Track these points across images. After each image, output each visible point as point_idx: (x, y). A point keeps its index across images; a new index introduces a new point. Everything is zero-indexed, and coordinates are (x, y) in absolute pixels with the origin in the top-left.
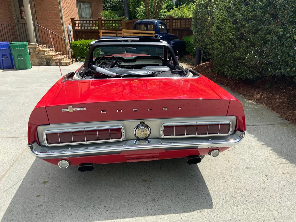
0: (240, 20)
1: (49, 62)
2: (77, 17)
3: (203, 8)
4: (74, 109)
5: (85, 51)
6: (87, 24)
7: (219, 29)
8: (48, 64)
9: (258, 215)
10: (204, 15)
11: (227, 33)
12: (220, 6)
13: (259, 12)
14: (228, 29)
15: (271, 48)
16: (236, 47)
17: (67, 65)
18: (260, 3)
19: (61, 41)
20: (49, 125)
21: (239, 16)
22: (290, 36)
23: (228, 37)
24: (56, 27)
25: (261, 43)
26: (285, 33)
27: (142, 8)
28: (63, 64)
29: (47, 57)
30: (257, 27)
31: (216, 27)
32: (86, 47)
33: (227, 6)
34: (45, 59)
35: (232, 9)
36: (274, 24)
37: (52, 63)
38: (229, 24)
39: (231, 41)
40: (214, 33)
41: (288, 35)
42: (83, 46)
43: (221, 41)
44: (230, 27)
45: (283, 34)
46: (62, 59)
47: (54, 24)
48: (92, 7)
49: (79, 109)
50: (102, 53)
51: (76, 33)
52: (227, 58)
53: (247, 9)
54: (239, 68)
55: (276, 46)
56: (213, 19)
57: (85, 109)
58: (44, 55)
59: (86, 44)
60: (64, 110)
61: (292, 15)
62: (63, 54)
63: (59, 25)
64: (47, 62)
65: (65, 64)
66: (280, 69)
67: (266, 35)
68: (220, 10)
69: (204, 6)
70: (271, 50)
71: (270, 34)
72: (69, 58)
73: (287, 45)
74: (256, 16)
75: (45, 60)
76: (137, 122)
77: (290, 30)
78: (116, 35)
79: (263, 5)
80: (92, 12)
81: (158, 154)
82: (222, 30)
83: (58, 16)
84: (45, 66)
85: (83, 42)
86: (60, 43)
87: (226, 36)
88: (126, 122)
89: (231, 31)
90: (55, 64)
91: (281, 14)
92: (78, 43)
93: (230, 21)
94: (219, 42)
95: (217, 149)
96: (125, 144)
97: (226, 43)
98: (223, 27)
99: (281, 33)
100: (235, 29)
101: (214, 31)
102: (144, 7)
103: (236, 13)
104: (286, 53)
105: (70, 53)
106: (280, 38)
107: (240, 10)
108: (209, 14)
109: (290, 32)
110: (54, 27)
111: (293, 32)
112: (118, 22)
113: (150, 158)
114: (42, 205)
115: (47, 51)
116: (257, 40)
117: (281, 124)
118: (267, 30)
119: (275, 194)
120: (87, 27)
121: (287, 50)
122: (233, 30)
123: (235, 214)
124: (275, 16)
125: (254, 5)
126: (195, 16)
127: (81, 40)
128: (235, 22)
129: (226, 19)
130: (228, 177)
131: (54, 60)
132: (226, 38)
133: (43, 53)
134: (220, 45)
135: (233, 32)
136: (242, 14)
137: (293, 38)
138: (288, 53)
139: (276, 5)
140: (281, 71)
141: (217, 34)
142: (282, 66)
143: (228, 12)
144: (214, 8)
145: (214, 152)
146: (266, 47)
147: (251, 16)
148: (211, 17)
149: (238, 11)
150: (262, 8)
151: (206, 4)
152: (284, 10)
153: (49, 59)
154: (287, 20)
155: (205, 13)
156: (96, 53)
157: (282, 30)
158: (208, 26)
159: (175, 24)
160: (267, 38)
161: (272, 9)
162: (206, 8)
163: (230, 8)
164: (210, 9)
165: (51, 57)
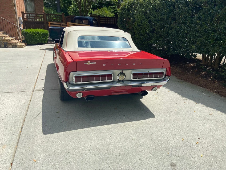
0: (153, 20)
1: (7, 45)
2: (24, 11)
3: (127, 11)
4: (90, 63)
5: (34, 37)
6: (30, 16)
7: (139, 26)
8: (6, 47)
9: (177, 118)
10: (128, 16)
11: (144, 29)
12: (139, 11)
13: (165, 17)
14: (145, 26)
15: (172, 38)
16: (150, 38)
17: (21, 48)
18: (166, 11)
19: (14, 29)
20: (76, 72)
21: (152, 18)
22: (183, 31)
23: (145, 31)
24: (11, 18)
25: (166, 35)
26: (180, 29)
27: (72, 7)
28: (18, 47)
29: (5, 41)
30: (163, 25)
31: (137, 25)
32: (35, 34)
33: (144, 11)
34: (3, 42)
35: (148, 14)
36: (174, 24)
37: (9, 46)
38: (146, 23)
39: (147, 33)
40: (135, 28)
41: (182, 30)
42: (32, 33)
43: (140, 33)
44: (147, 24)
45: (179, 30)
46: (17, 43)
47: (9, 15)
48: (35, 3)
49: (93, 63)
50: (50, 39)
51: (25, 23)
52: (144, 44)
53: (158, 14)
54: (152, 51)
55: (175, 37)
56: (134, 18)
57: (95, 63)
58: (2, 40)
59: (35, 32)
60: (85, 64)
61: (184, 19)
62: (16, 39)
63: (13, 16)
64: (4, 45)
65: (20, 47)
66: (177, 50)
67: (169, 30)
68: (139, 13)
69: (127, 10)
70: (172, 39)
71: (171, 30)
72: (21, 42)
73: (181, 36)
74: (162, 19)
75: (3, 44)
76: (119, 72)
77: (183, 27)
78: (61, 26)
79: (168, 12)
80: (35, 8)
81: (128, 90)
82: (141, 26)
83: (12, 10)
84: (3, 48)
85: (32, 30)
86: (14, 31)
87: (144, 30)
88: (115, 71)
89: (147, 27)
90: (11, 47)
91: (178, 18)
92: (29, 31)
93: (146, 21)
94: (139, 34)
95: (156, 86)
96: (112, 83)
97: (144, 35)
98: (142, 24)
99: (178, 29)
100: (150, 26)
101: (135, 27)
102: (75, 6)
103: (151, 16)
104: (180, 41)
105: (21, 38)
106: (177, 32)
107: (153, 14)
108: (131, 16)
109: (183, 28)
110: (9, 18)
111: (185, 29)
112: (57, 16)
113: (123, 92)
114: (63, 122)
115: (4, 36)
116: (164, 33)
117: (179, 82)
118: (169, 27)
119: (183, 110)
120: (30, 19)
121: (181, 39)
122: (148, 26)
123: (166, 118)
124: (174, 19)
125: (161, 12)
126: (121, 16)
127: (31, 28)
128: (150, 21)
129: (144, 20)
130: (158, 105)
131: (11, 44)
132: (144, 32)
133: (2, 38)
134: (140, 36)
135: (149, 28)
136: (154, 17)
137: (185, 32)
138: (182, 41)
139: (175, 13)
140: (177, 51)
141: (137, 29)
142: (178, 49)
143: (145, 15)
144: (134, 12)
145: (155, 88)
146: (169, 38)
147: (160, 18)
148: (132, 18)
149: (152, 15)
150: (167, 14)
151: (129, 9)
152: (180, 16)
153: (7, 43)
154: (181, 21)
155: (128, 15)
156: (43, 39)
157: (178, 27)
158: (130, 23)
159: (106, 21)
160: (170, 32)
161: (172, 15)
162: (129, 11)
163: (146, 12)
164: (132, 12)
165: (8, 41)
